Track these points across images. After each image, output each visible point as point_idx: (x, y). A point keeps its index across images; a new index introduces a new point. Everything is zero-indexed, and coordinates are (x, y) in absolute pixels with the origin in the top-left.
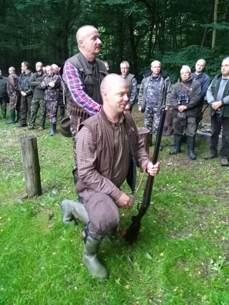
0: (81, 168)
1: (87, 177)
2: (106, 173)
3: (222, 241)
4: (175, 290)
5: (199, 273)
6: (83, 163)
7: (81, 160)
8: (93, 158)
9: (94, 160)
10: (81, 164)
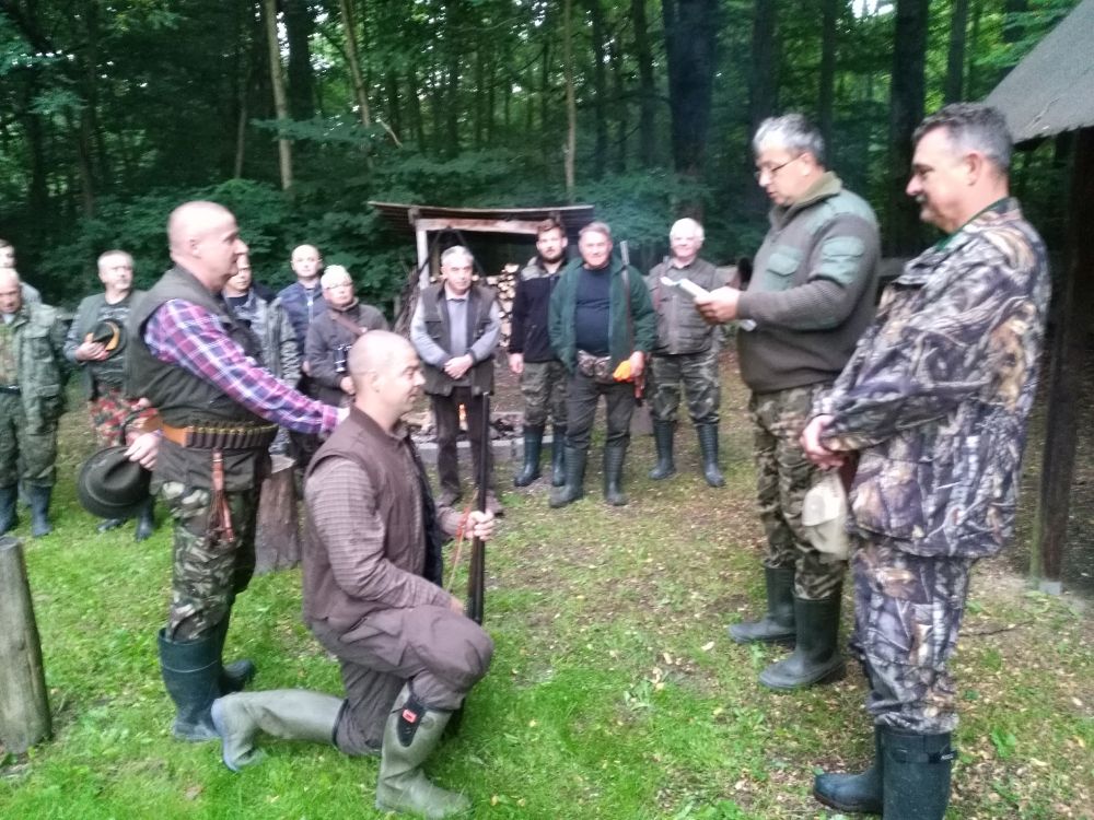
0: (359, 559)
1: (375, 581)
2: (403, 560)
3: (614, 659)
4: (605, 766)
5: (620, 723)
6: (358, 547)
7: (353, 542)
8: (378, 529)
9: (380, 534)
10: (355, 551)
